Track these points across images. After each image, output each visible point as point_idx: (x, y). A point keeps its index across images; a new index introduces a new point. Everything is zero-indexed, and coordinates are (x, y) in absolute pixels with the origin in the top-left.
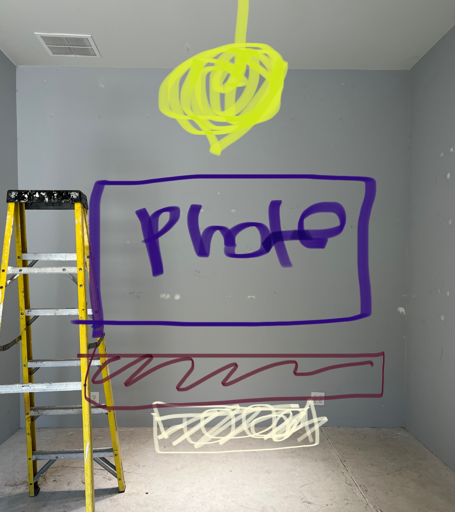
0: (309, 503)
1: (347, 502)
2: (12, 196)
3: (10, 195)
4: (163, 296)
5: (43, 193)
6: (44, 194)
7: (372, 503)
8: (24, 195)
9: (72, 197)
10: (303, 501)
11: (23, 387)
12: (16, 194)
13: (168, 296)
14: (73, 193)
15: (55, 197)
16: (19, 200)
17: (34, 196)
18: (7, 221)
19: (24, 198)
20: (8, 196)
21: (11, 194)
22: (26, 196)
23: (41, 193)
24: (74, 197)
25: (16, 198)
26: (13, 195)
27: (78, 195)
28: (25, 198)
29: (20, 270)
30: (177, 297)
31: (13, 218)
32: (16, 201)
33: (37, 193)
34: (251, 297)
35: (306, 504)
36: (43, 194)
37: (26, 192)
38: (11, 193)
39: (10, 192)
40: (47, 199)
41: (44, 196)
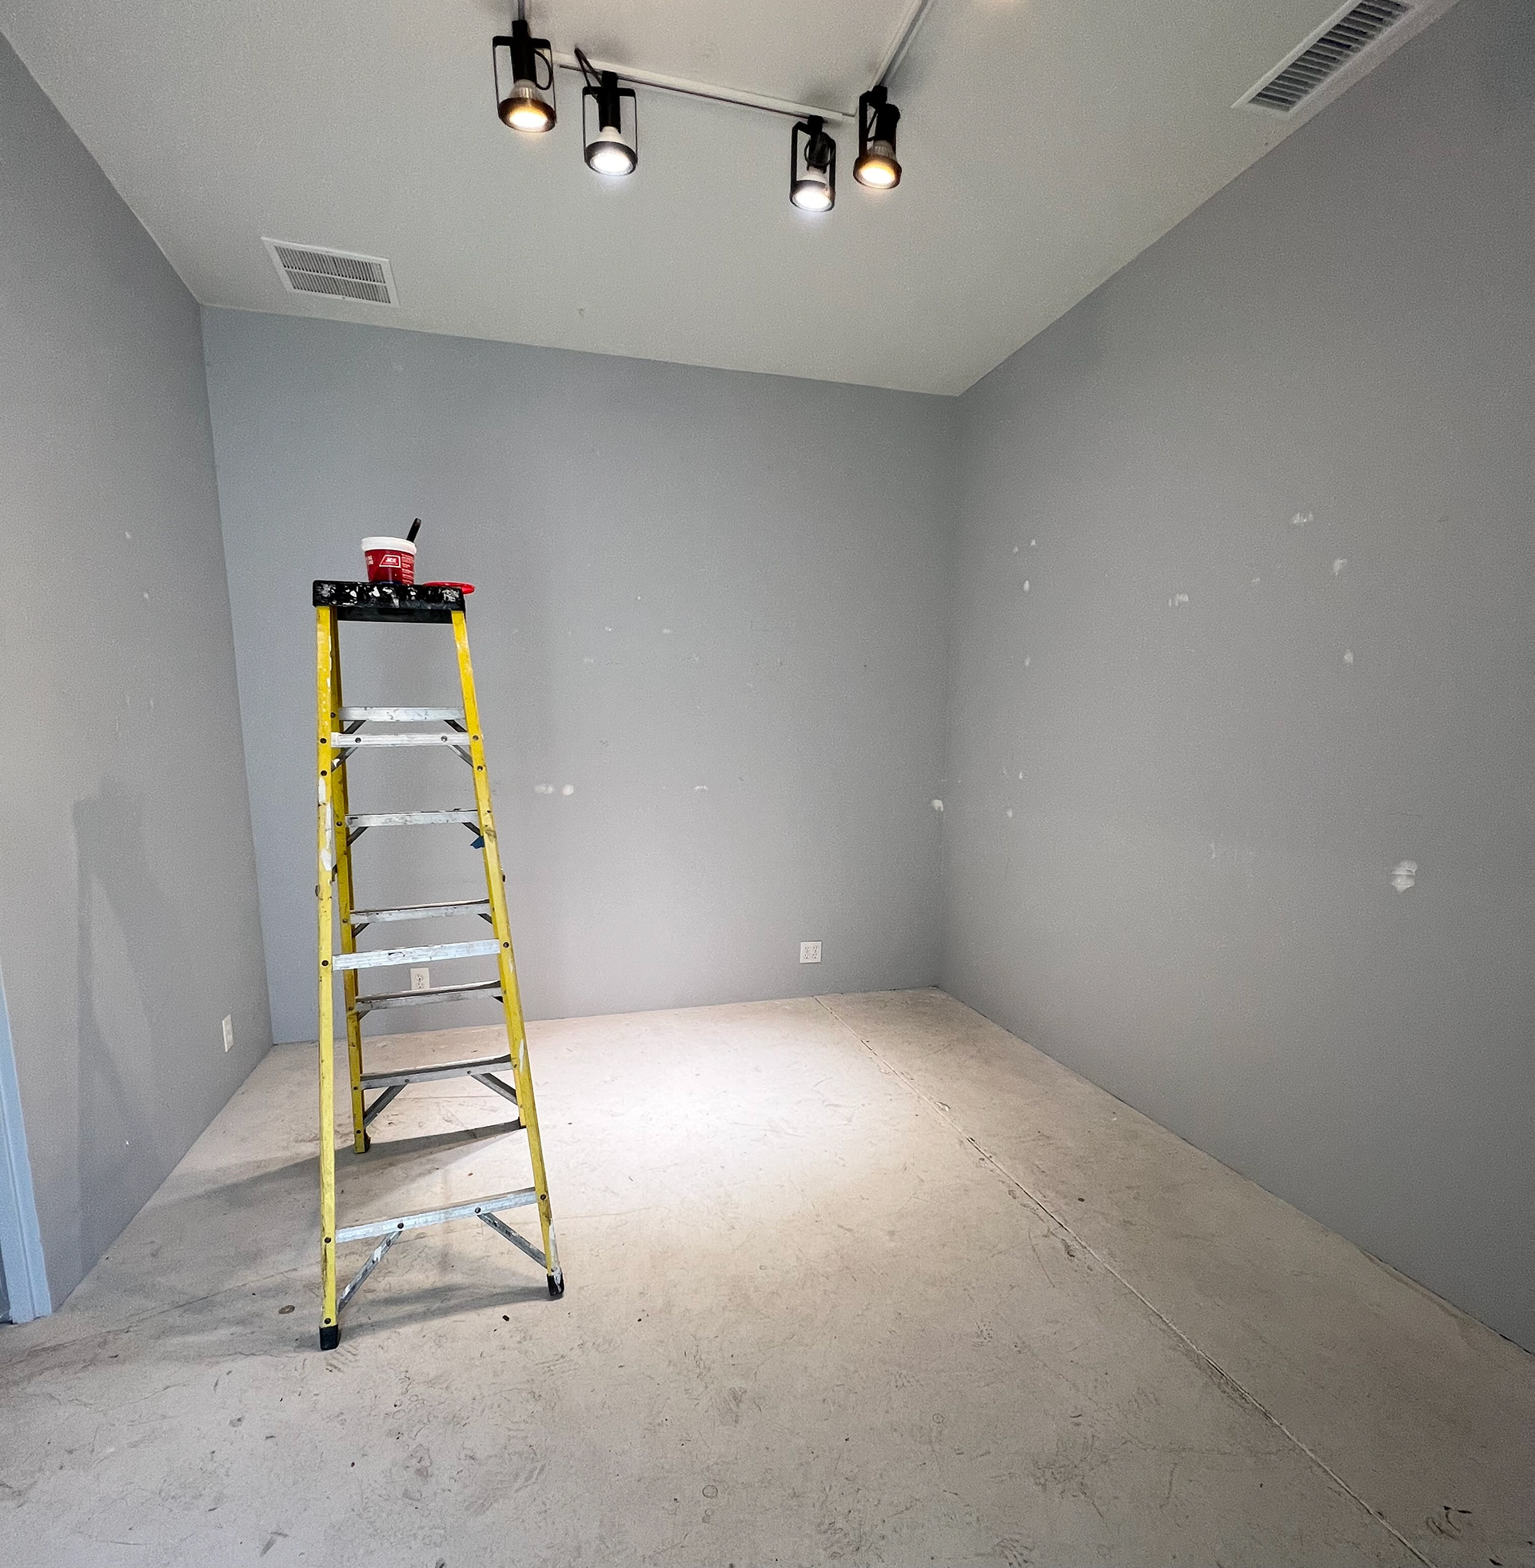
0: (836, 1106)
1: (889, 1097)
2: (323, 592)
3: (319, 590)
4: (540, 789)
5: (388, 589)
6: (389, 591)
7: (926, 1095)
8: (348, 591)
9: (447, 598)
10: (826, 1103)
11: (390, 954)
12: (332, 588)
13: (551, 789)
14: (448, 591)
15: (413, 598)
16: (340, 602)
17: (370, 594)
18: (319, 643)
19: (349, 598)
20: (316, 593)
21: (322, 589)
22: (353, 594)
23: (384, 590)
24: (451, 599)
25: (332, 597)
26: (326, 591)
27: (458, 596)
28: (352, 597)
29: (358, 740)
30: (568, 790)
31: (330, 637)
32: (334, 603)
33: (375, 589)
34: (702, 787)
35: (832, 1107)
36: (387, 591)
37: (353, 586)
38: (322, 586)
39: (318, 584)
40: (396, 602)
41: (390, 595)
